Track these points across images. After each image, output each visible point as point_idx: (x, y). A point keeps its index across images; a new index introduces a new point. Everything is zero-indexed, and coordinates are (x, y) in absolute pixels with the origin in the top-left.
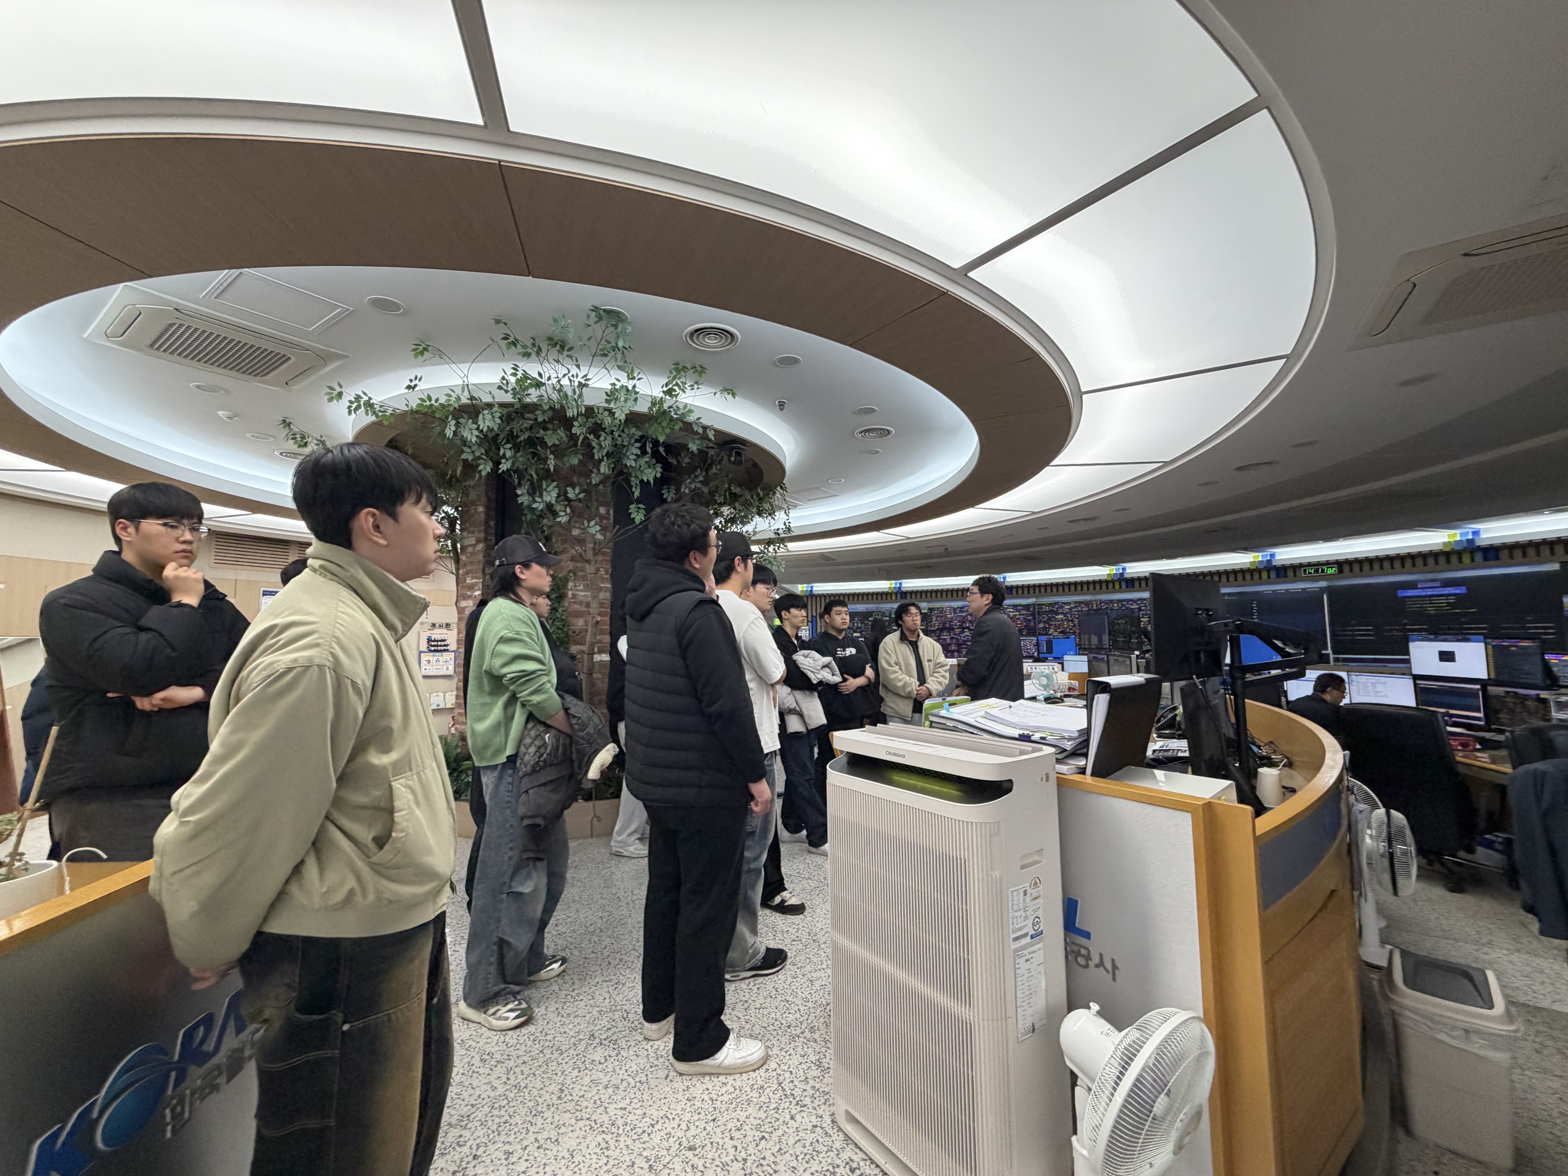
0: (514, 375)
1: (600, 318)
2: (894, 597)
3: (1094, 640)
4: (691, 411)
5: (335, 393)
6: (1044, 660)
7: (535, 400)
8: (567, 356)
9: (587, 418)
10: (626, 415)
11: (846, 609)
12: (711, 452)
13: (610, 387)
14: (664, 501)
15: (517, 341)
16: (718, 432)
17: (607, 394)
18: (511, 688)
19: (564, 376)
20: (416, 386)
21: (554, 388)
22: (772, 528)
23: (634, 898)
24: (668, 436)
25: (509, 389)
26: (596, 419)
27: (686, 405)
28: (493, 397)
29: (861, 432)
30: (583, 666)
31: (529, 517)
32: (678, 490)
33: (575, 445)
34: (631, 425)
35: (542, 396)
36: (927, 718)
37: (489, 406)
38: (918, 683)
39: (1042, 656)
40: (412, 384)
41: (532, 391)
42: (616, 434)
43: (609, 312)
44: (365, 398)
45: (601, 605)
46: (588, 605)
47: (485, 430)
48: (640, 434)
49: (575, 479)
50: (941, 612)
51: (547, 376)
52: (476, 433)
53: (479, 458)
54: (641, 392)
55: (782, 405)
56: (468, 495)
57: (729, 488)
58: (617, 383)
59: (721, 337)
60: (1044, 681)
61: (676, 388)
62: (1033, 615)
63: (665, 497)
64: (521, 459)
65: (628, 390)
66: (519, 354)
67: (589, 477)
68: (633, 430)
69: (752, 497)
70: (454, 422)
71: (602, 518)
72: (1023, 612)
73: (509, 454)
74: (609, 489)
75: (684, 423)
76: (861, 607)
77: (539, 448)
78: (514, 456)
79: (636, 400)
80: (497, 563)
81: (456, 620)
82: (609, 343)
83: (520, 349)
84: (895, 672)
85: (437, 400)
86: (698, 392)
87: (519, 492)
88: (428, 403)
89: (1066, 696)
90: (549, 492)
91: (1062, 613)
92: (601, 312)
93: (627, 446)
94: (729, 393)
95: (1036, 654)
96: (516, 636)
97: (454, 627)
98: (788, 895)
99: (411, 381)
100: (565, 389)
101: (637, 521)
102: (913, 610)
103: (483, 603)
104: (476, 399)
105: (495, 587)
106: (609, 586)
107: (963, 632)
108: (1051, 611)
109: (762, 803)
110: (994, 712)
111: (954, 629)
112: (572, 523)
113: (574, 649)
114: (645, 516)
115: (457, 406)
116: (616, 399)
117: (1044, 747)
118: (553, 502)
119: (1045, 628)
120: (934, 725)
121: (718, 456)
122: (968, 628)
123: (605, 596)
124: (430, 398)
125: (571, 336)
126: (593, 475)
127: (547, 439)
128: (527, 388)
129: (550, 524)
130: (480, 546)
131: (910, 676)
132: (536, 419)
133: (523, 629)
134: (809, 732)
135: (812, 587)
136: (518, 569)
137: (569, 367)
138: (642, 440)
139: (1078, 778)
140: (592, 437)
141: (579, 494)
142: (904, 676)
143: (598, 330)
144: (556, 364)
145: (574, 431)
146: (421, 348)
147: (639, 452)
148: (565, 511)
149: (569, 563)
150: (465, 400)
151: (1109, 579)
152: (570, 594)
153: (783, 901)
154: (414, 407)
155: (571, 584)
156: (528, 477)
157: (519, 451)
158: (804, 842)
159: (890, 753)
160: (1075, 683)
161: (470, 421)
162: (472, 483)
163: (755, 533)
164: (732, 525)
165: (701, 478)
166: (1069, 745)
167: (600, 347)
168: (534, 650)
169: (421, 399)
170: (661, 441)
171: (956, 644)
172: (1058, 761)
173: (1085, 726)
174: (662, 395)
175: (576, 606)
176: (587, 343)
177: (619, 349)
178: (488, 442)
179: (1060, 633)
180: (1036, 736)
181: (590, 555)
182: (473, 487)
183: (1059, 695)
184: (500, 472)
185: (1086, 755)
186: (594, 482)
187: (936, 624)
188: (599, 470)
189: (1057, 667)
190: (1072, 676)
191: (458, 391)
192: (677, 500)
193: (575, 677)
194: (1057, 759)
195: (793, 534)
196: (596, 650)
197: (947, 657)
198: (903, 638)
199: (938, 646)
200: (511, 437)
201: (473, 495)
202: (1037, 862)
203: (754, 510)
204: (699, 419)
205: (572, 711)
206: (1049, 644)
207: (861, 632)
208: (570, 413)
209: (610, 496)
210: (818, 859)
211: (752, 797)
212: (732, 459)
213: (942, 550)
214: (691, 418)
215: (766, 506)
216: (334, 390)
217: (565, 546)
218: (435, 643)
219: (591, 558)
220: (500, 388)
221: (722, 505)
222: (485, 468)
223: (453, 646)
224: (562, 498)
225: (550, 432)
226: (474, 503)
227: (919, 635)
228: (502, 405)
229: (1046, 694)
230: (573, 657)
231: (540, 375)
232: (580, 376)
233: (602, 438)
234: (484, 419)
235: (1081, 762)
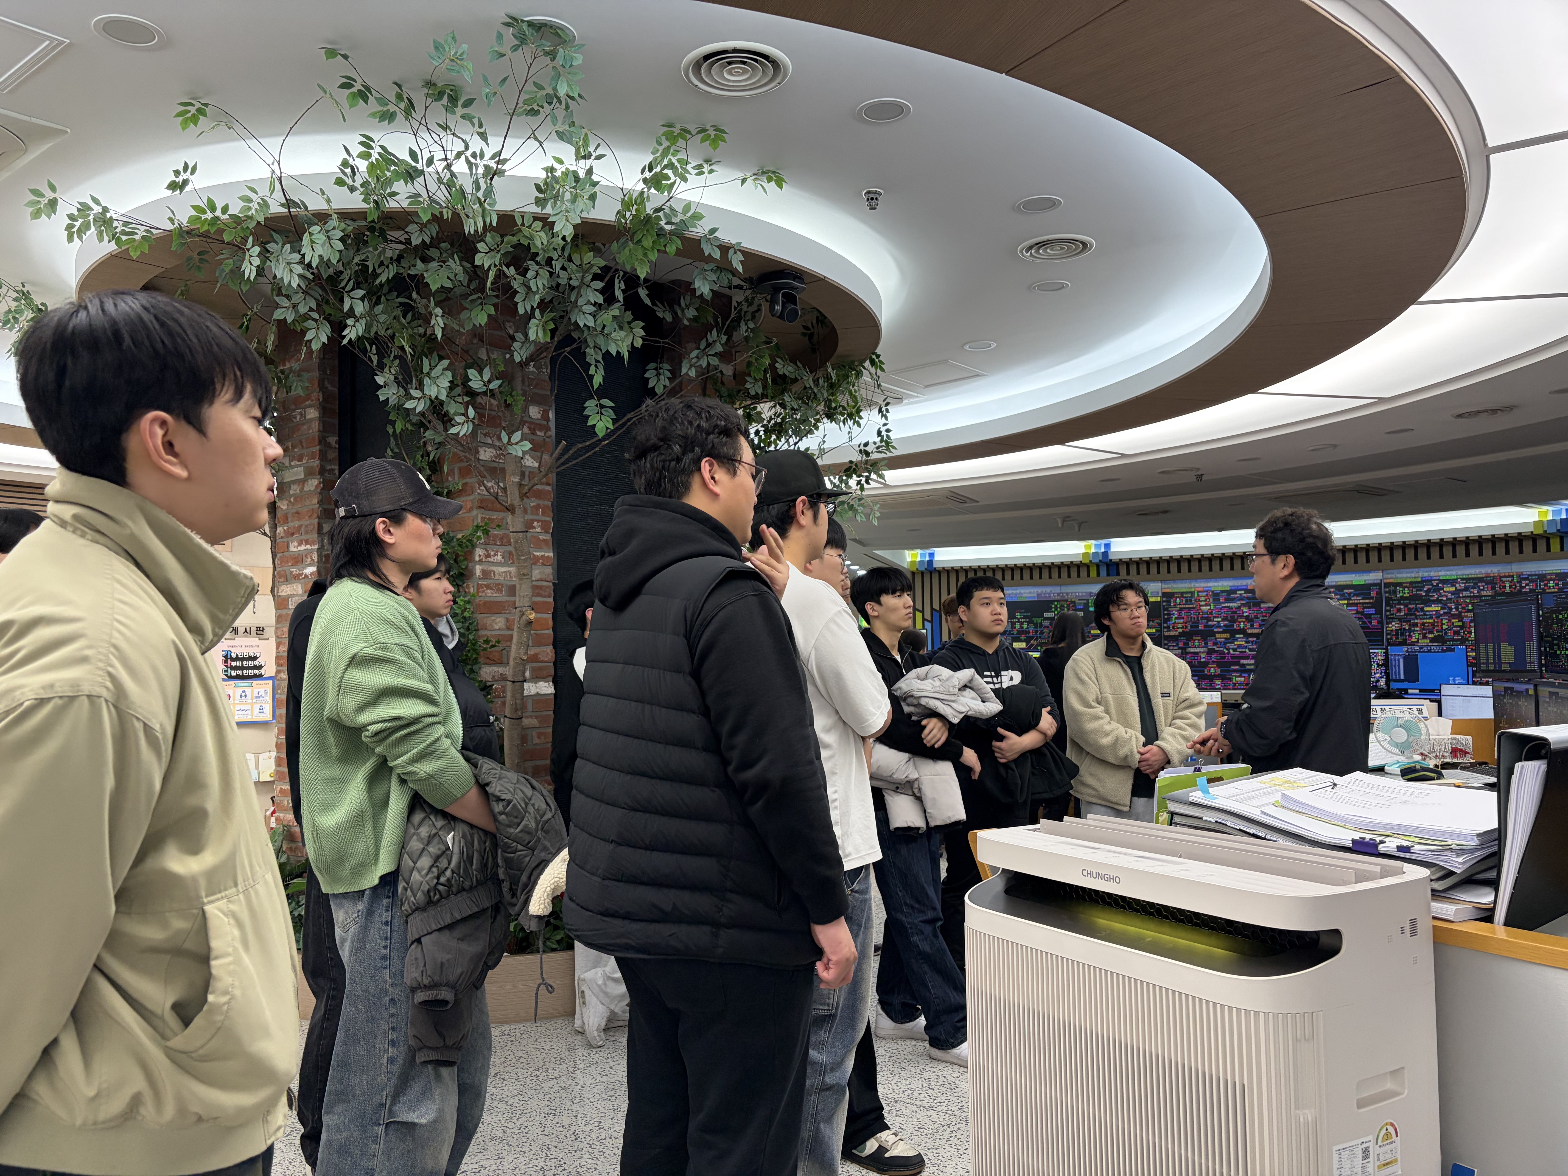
0: (365, 156)
1: (522, 40)
2: (1093, 573)
3: (1508, 653)
4: (697, 217)
5: (45, 201)
6: (1401, 694)
7: (405, 204)
8: (463, 117)
9: (502, 236)
10: (575, 227)
11: (1000, 594)
12: (738, 297)
13: (543, 175)
14: (652, 393)
15: (368, 89)
16: (749, 256)
17: (538, 187)
18: (378, 750)
19: (459, 155)
20: (185, 182)
21: (440, 180)
22: (855, 442)
23: (603, 1134)
24: (654, 266)
25: (357, 184)
26: (519, 236)
27: (688, 206)
28: (328, 201)
29: (1030, 248)
30: (504, 703)
31: (399, 426)
32: (675, 373)
33: (482, 289)
34: (585, 248)
35: (419, 195)
36: (1163, 807)
37: (322, 217)
38: (1142, 739)
39: (1394, 686)
40: (180, 179)
41: (399, 186)
42: (557, 265)
43: (538, 27)
44: (97, 209)
45: (537, 590)
46: (512, 590)
47: (314, 265)
48: (603, 263)
49: (483, 354)
50: (1188, 601)
51: (426, 156)
52: (299, 269)
53: (306, 317)
54: (603, 182)
55: (872, 199)
56: (289, 390)
57: (772, 366)
58: (557, 166)
59: (753, 68)
60: (1401, 735)
61: (669, 172)
62: (1377, 605)
63: (651, 384)
64: (382, 318)
65: (577, 179)
66: (373, 115)
67: (508, 348)
68: (589, 257)
69: (816, 382)
70: (257, 249)
71: (535, 427)
72: (1355, 599)
73: (360, 308)
74: (546, 371)
75: (685, 240)
76: (1027, 593)
77: (414, 295)
78: (370, 313)
79: (593, 197)
80: (342, 512)
81: (273, 620)
82: (541, 88)
83: (373, 106)
84: (1097, 718)
85: (225, 209)
86: (711, 179)
87: (380, 380)
88: (209, 215)
89: (1445, 766)
90: (434, 380)
91: (1438, 601)
92: (525, 27)
93: (579, 287)
94: (770, 180)
95: (1382, 682)
96: (379, 653)
97: (270, 632)
98: (892, 1139)
99: (177, 173)
100: (460, 181)
101: (600, 431)
102: (1131, 597)
103: (318, 589)
104: (296, 205)
105: (338, 557)
106: (551, 554)
107: (1232, 639)
108: (1413, 598)
109: (837, 963)
110: (1301, 795)
111: (1213, 634)
112: (480, 437)
113: (487, 672)
114: (614, 421)
115: (262, 220)
116: (556, 197)
117: (1407, 867)
118: (443, 397)
119: (1401, 632)
120: (1176, 819)
121: (750, 305)
122: (1243, 631)
123: (544, 573)
124: (212, 207)
125: (467, 77)
126: (516, 345)
127: (428, 279)
128: (389, 182)
129: (439, 439)
130: (313, 483)
131: (1127, 724)
132: (408, 242)
133: (393, 638)
134: (932, 831)
135: (932, 555)
136: (380, 524)
137: (467, 137)
138: (606, 275)
139: (1481, 928)
140: (511, 272)
141: (490, 381)
142: (1114, 725)
143: (520, 60)
144: (442, 133)
145: (477, 262)
146: (193, 110)
147: (600, 299)
148: (465, 415)
149: (475, 512)
150: (276, 208)
151: (1540, 531)
152: (478, 569)
153: (882, 1149)
154: (185, 222)
155: (479, 552)
156: (395, 351)
157: (377, 303)
158: (922, 1040)
159: (1090, 874)
160: (1466, 741)
161: (288, 246)
162: (295, 366)
163: (822, 452)
164: (779, 438)
165: (719, 348)
166: (1458, 864)
167: (524, 97)
168: (415, 676)
169: (195, 207)
170: (642, 276)
171: (1219, 664)
172: (1436, 894)
173: (1495, 825)
174: (641, 186)
175: (489, 592)
176: (499, 90)
177: (559, 100)
178: (323, 288)
179: (1432, 640)
180: (1390, 845)
181: (513, 497)
182: (299, 374)
183: (1431, 764)
184: (345, 342)
185: (1494, 884)
186: (517, 359)
187: (1178, 624)
188: (526, 335)
189: (1428, 707)
190: (1459, 726)
191: (264, 191)
192: (672, 392)
193: (490, 725)
194: (1433, 890)
195: (896, 453)
196: (527, 674)
197: (1200, 688)
198: (1112, 652)
199: (1183, 667)
200: (364, 277)
201: (298, 390)
202: (1393, 1094)
203: (821, 408)
204: (713, 231)
205: (495, 788)
206: (1411, 662)
207: (1027, 641)
208: (469, 227)
209: (548, 385)
210: (950, 1073)
211: (819, 953)
212: (778, 308)
213: (1191, 478)
214: (699, 230)
215: (843, 399)
216: (42, 195)
217: (468, 480)
218: (238, 663)
219: (517, 502)
220: (340, 182)
221: (759, 398)
222: (317, 336)
223: (270, 669)
224: (459, 390)
225: (434, 264)
226: (298, 402)
227: (1144, 646)
228: (345, 215)
229: (1405, 761)
230: (486, 688)
231: (413, 154)
232: (488, 156)
233: (530, 274)
234: (312, 242)
235: (1485, 897)
